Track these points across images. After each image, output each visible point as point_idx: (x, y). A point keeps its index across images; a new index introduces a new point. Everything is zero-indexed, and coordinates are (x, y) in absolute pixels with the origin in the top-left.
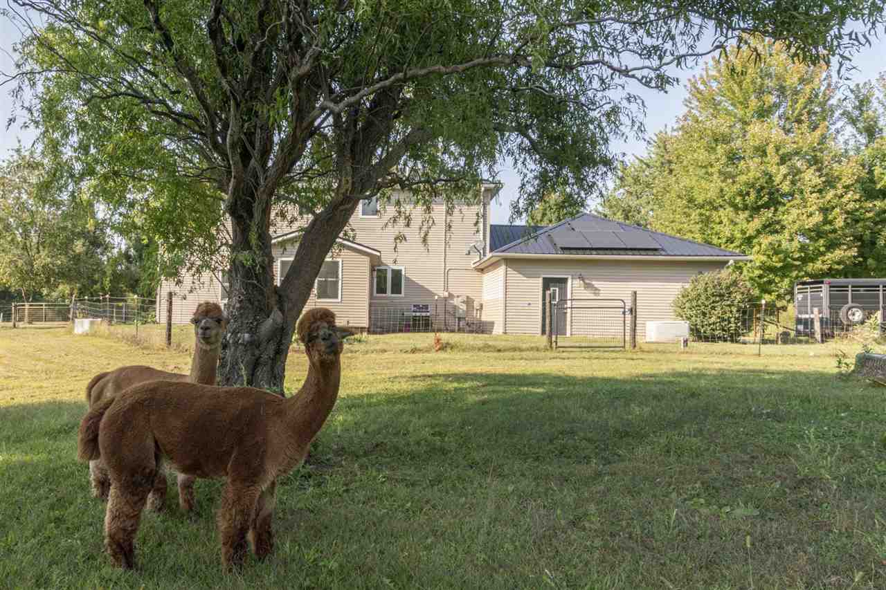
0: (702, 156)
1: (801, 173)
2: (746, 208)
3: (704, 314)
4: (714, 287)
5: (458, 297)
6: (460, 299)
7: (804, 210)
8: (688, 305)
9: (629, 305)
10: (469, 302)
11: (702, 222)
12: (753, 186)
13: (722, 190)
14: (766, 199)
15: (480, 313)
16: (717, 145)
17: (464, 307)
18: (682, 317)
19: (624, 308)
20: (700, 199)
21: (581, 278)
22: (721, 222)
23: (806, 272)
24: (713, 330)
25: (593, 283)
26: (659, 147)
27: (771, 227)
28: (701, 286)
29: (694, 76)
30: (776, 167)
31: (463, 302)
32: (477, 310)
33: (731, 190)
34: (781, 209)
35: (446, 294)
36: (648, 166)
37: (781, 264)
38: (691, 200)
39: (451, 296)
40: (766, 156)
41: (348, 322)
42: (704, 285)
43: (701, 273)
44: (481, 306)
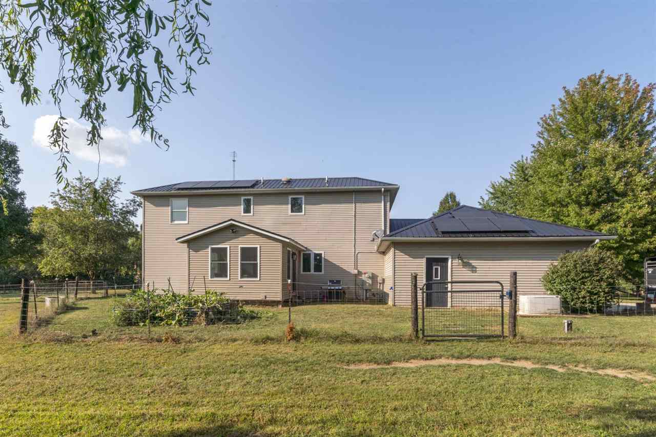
0: (554, 167)
1: (632, 176)
2: (588, 204)
3: (574, 289)
4: (583, 264)
5: (365, 273)
6: (366, 275)
7: (635, 204)
8: (558, 280)
9: (507, 288)
10: (374, 277)
11: (554, 215)
12: (594, 187)
13: (570, 192)
14: (605, 196)
15: (383, 286)
16: (565, 160)
17: (370, 281)
18: (552, 290)
19: (502, 291)
20: (552, 199)
21: (460, 258)
22: (569, 216)
23: (636, 250)
24: (583, 303)
25: (471, 262)
26: (518, 171)
27: (609, 218)
28: (570, 264)
29: (545, 115)
30: (613, 172)
31: (369, 278)
32: (380, 283)
33: (577, 190)
34: (616, 204)
35: (356, 272)
36: (511, 183)
37: (617, 245)
38: (545, 200)
39: (360, 273)
40: (605, 165)
41: (266, 297)
42: (573, 263)
43: (568, 252)
44: (384, 280)
